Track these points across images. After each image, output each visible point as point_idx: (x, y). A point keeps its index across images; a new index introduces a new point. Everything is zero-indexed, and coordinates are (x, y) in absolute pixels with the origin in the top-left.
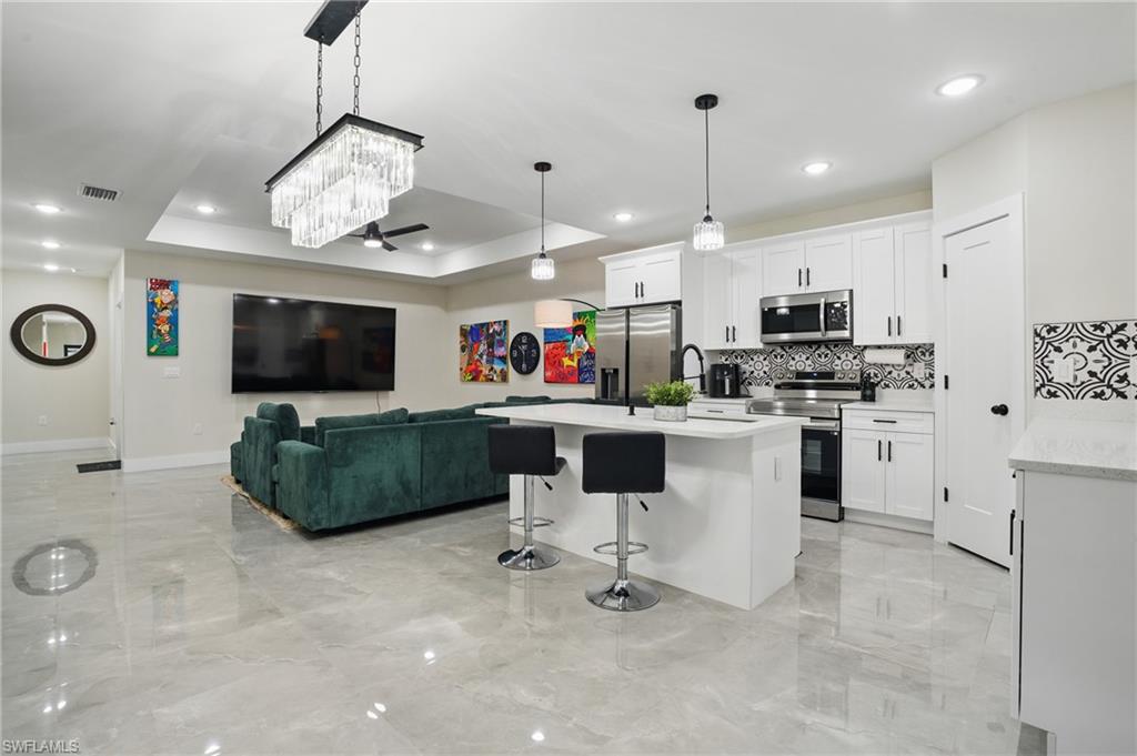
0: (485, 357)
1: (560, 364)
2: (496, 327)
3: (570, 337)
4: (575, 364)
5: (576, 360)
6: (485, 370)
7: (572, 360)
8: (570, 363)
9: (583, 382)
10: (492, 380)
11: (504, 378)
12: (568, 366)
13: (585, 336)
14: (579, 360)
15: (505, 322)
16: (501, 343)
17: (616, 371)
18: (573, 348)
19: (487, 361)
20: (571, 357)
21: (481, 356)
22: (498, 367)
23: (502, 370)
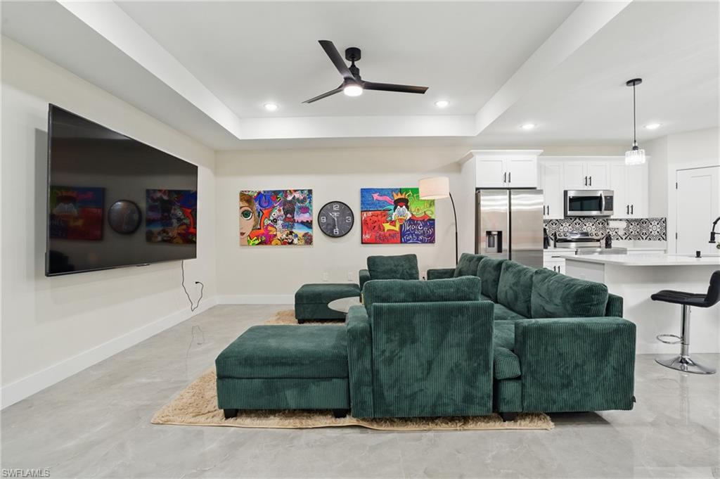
0: (280, 222)
1: (381, 228)
2: (297, 195)
3: (392, 207)
4: (397, 228)
5: (398, 225)
6: (281, 234)
7: (395, 226)
8: (392, 228)
9: (405, 242)
10: (291, 243)
11: (308, 240)
12: (388, 230)
13: (407, 207)
14: (401, 226)
15: (310, 191)
16: (306, 210)
17: (500, 233)
18: (394, 216)
19: (284, 226)
20: (393, 223)
21: (275, 221)
22: (300, 231)
23: (305, 235)
